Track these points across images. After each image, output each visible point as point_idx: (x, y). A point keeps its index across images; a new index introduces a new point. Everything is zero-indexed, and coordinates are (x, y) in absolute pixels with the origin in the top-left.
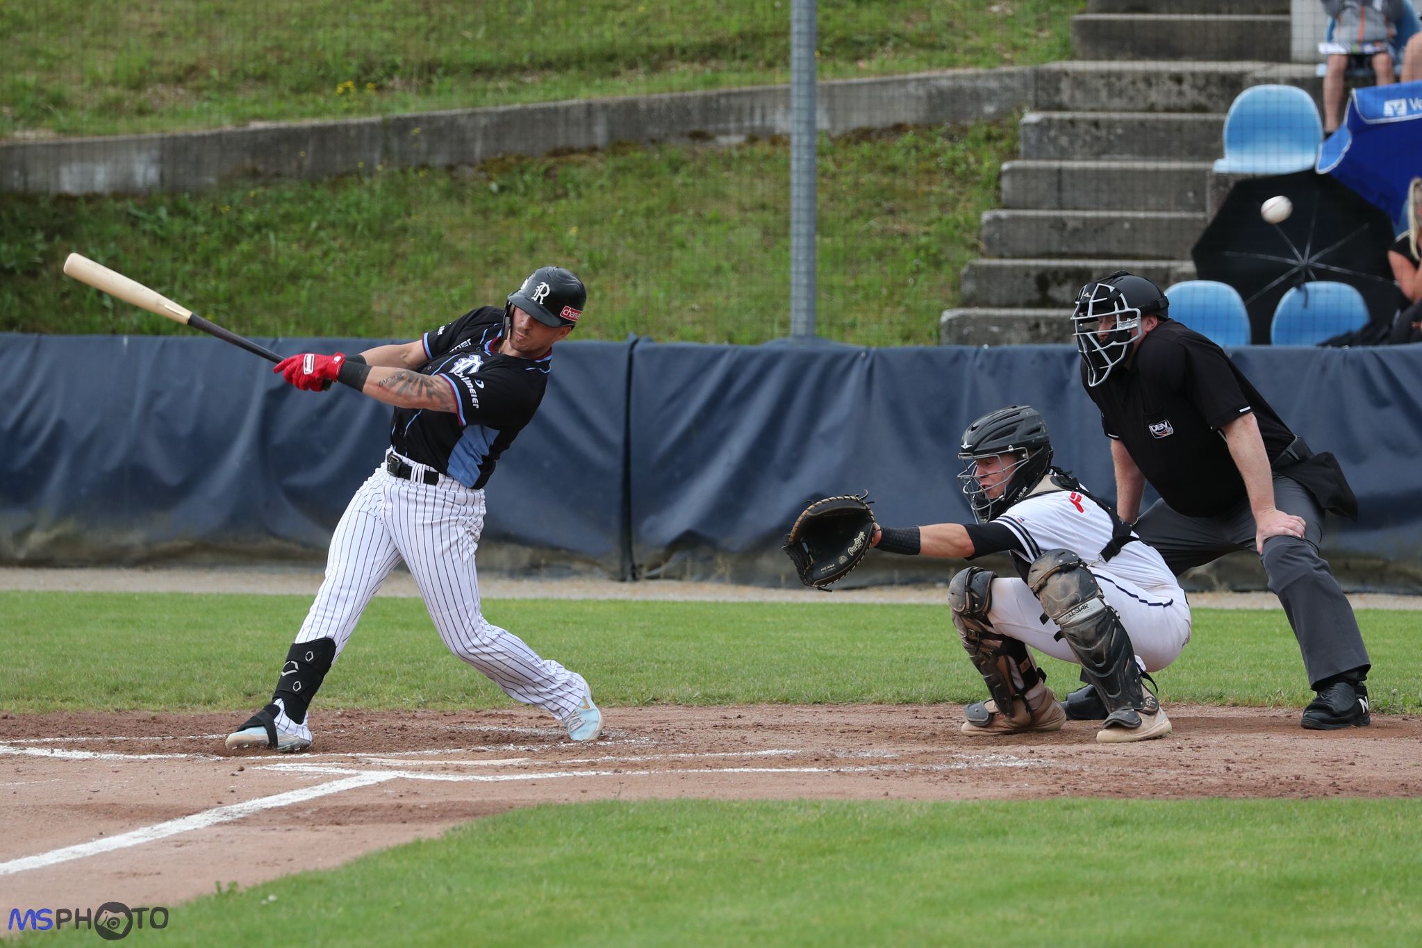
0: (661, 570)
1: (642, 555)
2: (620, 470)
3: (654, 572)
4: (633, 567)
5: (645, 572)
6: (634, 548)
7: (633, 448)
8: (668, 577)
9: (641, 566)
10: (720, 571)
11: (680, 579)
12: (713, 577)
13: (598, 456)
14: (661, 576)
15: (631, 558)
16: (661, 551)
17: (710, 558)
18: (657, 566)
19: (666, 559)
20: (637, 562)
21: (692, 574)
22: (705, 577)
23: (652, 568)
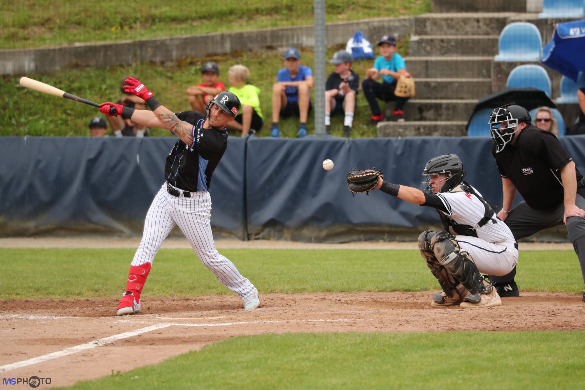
2: (242, 192)
7: (247, 183)
13: (232, 186)
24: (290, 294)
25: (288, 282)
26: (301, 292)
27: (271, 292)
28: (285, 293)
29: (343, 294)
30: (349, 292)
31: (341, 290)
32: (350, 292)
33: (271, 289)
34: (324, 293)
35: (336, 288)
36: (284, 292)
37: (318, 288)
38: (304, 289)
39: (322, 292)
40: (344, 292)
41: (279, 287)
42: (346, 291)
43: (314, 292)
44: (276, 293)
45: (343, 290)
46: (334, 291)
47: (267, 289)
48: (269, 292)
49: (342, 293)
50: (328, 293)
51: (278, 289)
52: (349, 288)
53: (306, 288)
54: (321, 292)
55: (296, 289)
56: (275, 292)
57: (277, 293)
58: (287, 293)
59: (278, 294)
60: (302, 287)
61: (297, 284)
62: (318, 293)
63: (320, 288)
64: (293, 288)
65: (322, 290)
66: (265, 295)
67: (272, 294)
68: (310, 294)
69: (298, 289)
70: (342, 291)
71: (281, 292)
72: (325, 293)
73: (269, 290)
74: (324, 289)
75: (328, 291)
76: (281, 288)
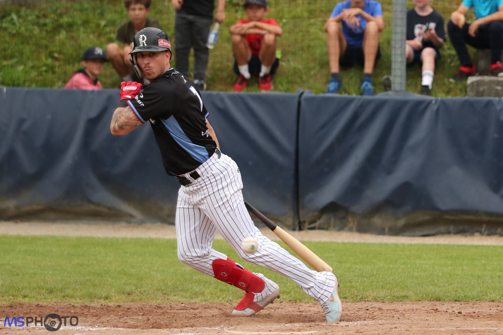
0: (317, 224)
1: (305, 215)
2: (293, 167)
3: (313, 225)
4: (300, 223)
5: (307, 226)
6: (300, 212)
7: (300, 154)
8: (321, 228)
9: (304, 222)
10: (350, 225)
11: (327, 229)
12: (347, 228)
13: (280, 158)
14: (317, 227)
15: (299, 217)
16: (316, 213)
17: (344, 218)
18: (314, 222)
19: (319, 218)
20: (302, 220)
21: (334, 227)
22: (342, 228)
23: (311, 223)
24: (387, 303)
25: (382, 287)
26: (401, 301)
27: (361, 300)
28: (381, 301)
29: (458, 304)
30: (465, 301)
31: (456, 299)
32: (467, 302)
33: (361, 296)
34: (432, 302)
35: (448, 296)
36: (378, 300)
37: (425, 296)
38: (405, 297)
39: (430, 300)
40: (458, 301)
41: (371, 294)
42: (461, 301)
43: (419, 301)
44: (368, 301)
45: (458, 299)
46: (446, 300)
47: (357, 296)
48: (359, 300)
49: (456, 303)
50: (438, 302)
51: (370, 295)
52: (465, 296)
53: (408, 295)
54: (428, 301)
55: (394, 296)
56: (366, 300)
57: (370, 301)
58: (384, 302)
59: (371, 303)
60: (403, 294)
61: (396, 289)
62: (424, 302)
63: (426, 295)
64: (390, 295)
65: (429, 299)
66: (353, 304)
67: (363, 302)
68: (413, 304)
69: (398, 297)
70: (456, 301)
71: (375, 300)
72: (434, 302)
73: (359, 298)
74: (432, 297)
75: (437, 300)
76: (375, 294)
